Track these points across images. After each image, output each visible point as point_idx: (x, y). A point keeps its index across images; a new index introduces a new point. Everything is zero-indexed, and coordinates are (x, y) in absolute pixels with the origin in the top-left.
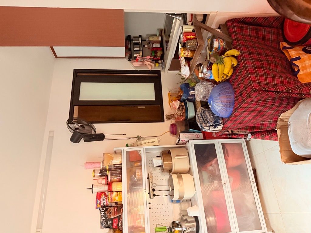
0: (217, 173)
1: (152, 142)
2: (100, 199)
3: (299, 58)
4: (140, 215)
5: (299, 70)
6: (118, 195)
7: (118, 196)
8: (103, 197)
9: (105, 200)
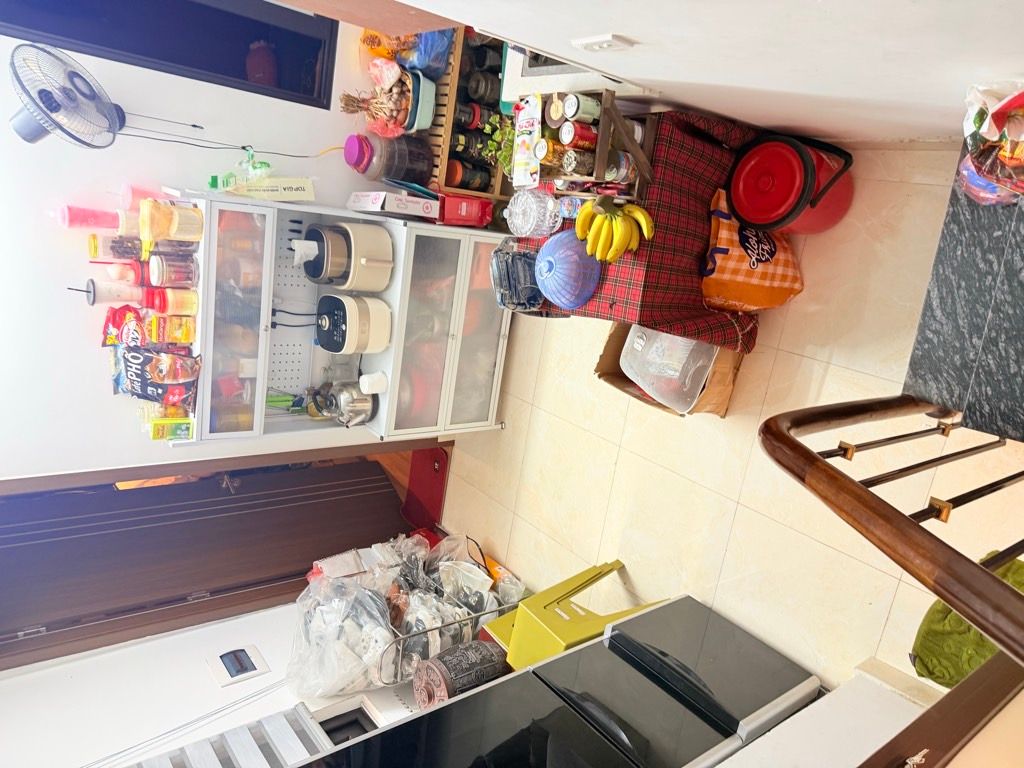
0: (444, 308)
1: (297, 189)
2: (118, 326)
3: (725, 251)
4: (243, 381)
5: (713, 271)
6: (181, 325)
7: (184, 328)
8: (130, 322)
9: (139, 330)
